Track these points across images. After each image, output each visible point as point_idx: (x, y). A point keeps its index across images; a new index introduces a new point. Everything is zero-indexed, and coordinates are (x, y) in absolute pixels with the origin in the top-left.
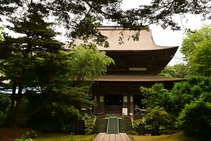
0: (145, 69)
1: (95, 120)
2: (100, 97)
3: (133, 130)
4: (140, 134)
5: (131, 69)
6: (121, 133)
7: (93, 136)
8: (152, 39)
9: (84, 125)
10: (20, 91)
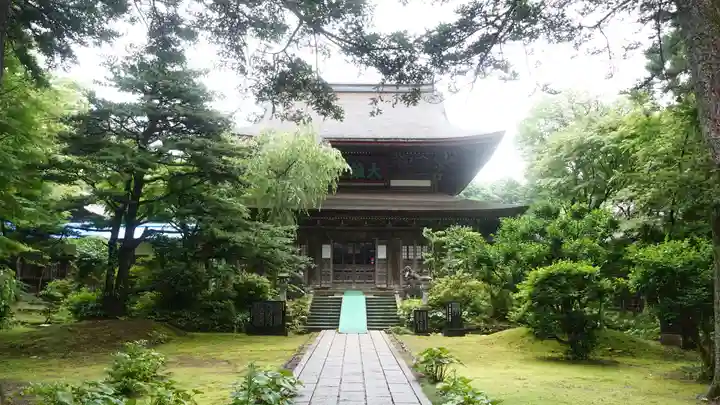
0: (427, 183)
1: (310, 302)
2: (324, 246)
3: (400, 322)
4: (418, 332)
5: (394, 183)
6: (372, 332)
7: (306, 336)
8: (444, 113)
9: (284, 313)
10: (130, 233)
